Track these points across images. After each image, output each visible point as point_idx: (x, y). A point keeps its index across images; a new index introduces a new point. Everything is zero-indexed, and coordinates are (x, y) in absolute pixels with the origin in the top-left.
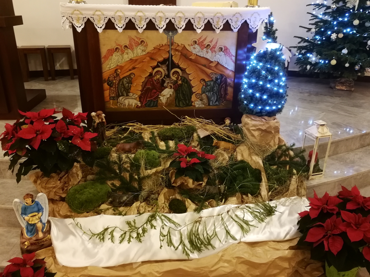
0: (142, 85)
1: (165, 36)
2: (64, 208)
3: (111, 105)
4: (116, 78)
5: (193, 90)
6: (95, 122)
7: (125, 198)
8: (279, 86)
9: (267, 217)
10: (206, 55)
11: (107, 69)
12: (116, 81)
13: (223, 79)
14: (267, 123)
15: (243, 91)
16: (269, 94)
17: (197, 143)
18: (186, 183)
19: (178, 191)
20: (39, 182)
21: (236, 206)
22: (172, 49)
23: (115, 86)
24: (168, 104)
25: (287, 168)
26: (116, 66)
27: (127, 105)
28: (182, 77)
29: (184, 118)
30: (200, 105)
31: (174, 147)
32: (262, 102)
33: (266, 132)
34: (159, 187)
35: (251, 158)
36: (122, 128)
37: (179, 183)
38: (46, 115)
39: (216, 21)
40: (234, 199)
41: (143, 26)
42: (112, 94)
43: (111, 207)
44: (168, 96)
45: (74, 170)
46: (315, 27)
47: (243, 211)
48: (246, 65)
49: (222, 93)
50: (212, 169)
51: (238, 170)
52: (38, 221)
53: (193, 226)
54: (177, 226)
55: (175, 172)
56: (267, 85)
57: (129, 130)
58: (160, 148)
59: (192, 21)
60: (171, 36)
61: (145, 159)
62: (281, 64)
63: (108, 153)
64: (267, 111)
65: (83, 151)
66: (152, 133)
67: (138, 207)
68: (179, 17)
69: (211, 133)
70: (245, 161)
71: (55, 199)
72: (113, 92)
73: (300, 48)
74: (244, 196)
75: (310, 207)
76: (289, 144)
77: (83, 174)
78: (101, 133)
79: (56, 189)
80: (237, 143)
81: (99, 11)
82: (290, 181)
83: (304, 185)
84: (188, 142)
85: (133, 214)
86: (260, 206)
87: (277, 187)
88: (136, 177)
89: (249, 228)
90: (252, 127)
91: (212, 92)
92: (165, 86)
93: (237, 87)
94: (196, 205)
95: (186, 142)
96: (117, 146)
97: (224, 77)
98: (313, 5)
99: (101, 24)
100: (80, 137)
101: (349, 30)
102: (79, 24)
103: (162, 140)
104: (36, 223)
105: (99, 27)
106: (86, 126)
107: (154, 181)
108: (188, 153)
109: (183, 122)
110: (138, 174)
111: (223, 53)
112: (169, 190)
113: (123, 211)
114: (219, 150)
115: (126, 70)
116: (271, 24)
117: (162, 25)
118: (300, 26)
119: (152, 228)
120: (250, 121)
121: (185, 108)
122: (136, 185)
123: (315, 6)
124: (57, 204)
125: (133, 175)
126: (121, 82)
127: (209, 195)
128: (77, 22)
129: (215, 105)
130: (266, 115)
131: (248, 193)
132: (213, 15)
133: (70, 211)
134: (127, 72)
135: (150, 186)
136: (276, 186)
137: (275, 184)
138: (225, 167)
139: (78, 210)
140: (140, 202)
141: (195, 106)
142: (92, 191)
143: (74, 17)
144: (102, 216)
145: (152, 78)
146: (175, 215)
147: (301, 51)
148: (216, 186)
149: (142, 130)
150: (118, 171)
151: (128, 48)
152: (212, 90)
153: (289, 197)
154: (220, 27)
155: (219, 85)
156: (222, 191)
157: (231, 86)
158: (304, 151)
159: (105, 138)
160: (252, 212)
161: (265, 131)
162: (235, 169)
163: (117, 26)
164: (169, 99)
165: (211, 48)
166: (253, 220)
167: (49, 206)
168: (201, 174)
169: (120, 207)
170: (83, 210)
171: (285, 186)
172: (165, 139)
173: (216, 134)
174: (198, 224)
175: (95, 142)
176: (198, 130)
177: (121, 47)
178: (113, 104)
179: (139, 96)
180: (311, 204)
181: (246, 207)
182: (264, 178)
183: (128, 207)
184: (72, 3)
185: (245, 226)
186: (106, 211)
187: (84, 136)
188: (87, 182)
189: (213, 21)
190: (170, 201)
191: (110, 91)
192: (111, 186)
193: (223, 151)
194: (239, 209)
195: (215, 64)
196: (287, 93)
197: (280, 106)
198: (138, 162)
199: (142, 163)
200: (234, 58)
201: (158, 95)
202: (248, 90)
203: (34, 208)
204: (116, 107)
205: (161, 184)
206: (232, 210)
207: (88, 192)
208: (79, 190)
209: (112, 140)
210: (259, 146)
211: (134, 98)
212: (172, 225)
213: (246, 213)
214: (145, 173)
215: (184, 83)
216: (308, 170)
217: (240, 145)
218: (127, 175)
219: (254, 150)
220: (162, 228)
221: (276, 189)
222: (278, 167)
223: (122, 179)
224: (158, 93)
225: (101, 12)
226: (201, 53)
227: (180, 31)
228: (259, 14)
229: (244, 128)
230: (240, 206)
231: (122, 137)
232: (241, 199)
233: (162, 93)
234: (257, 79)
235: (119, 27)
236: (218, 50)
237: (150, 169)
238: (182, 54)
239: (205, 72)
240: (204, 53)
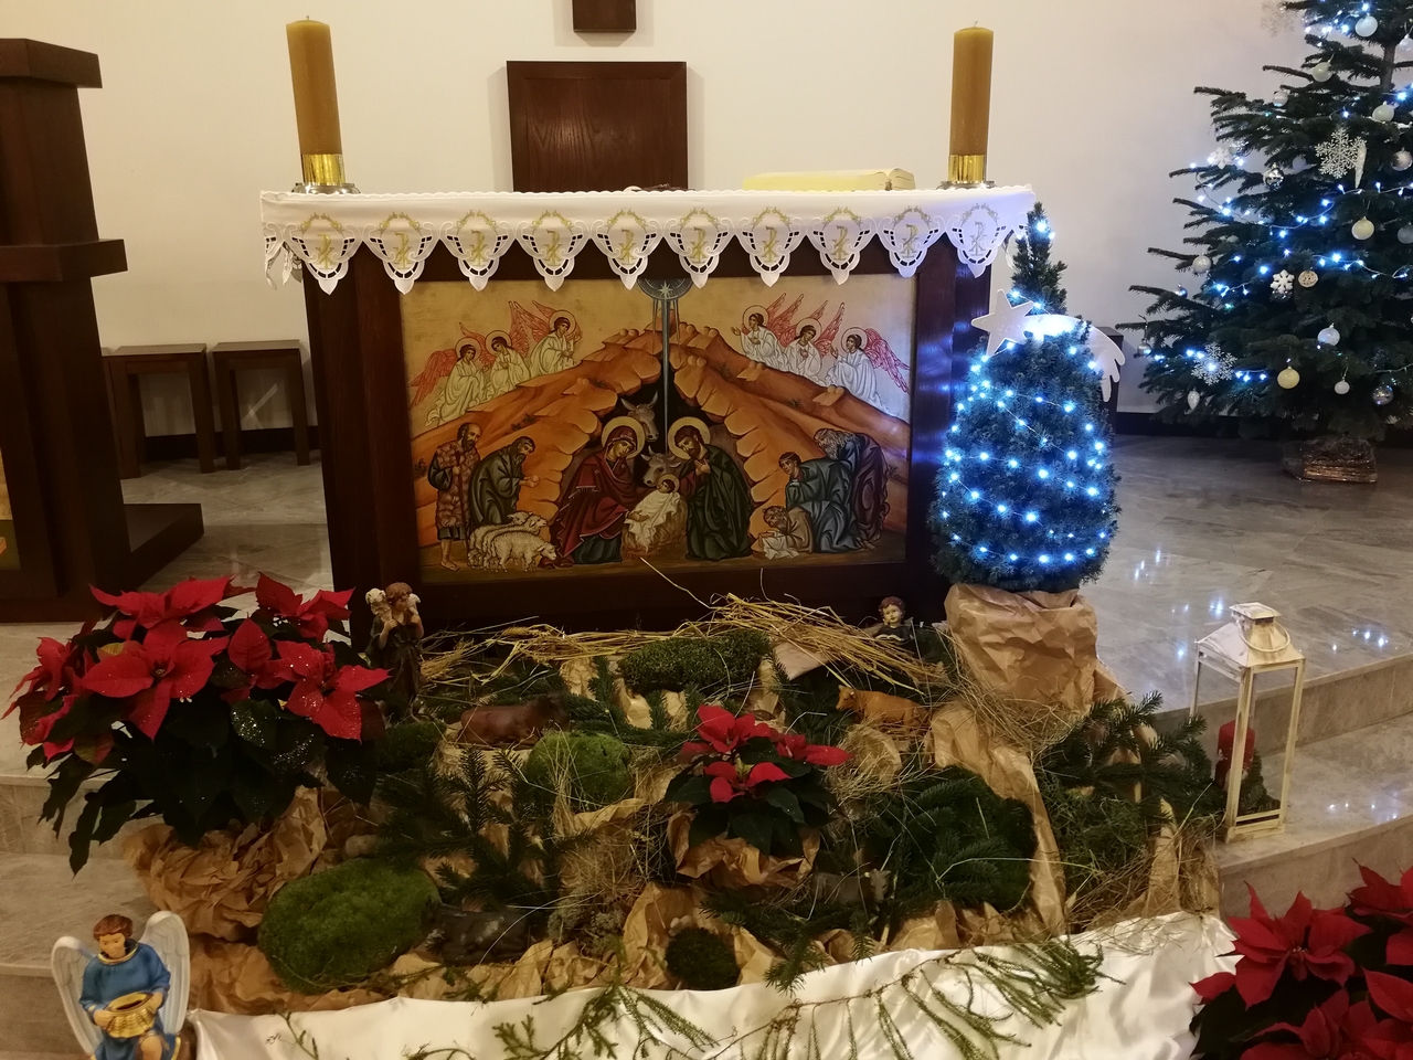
0: (560, 483)
1: (645, 300)
2: (250, 971)
3: (444, 560)
4: (462, 459)
5: (756, 494)
6: (380, 626)
7: (493, 927)
8: (1082, 472)
9: (1064, 1002)
10: (800, 366)
11: (429, 424)
12: (461, 470)
13: (868, 451)
14: (1047, 618)
15: (944, 494)
16: (1045, 505)
17: (775, 700)
18: (734, 866)
19: (703, 896)
20: (157, 865)
21: (937, 954)
22: (670, 346)
23: (460, 487)
24: (660, 550)
25: (1134, 795)
26: (463, 413)
27: (503, 557)
28: (711, 450)
29: (723, 603)
30: (782, 549)
31: (684, 719)
32: (1022, 538)
33: (1044, 653)
34: (627, 882)
35: (990, 756)
36: (484, 646)
37: (704, 866)
38: (196, 605)
39: (835, 241)
40: (928, 926)
41: (564, 266)
42: (449, 517)
43: (436, 964)
44: (661, 520)
45: (296, 814)
46: (1209, 249)
47: (965, 978)
48: (952, 399)
49: (866, 506)
50: (835, 804)
51: (941, 806)
52: (145, 1027)
53: (766, 1044)
54: (699, 1044)
55: (688, 818)
56: (1035, 471)
57: (512, 654)
58: (631, 721)
59: (745, 243)
60: (666, 298)
61: (571, 769)
62: (1086, 389)
63: (429, 746)
64: (1038, 567)
65: (330, 740)
66: (600, 663)
67: (545, 965)
68: (696, 229)
69: (828, 658)
70: (966, 770)
71: (217, 936)
72: (451, 511)
73: (1156, 330)
74: (968, 914)
75: (1239, 958)
76: (1135, 700)
77: (331, 832)
78: (402, 669)
79: (224, 892)
80: (933, 698)
81: (402, 216)
82: (1151, 847)
83: (1206, 865)
84: (738, 697)
85: (525, 996)
86: (1034, 956)
87: (1101, 873)
88: (538, 840)
89: (995, 1049)
90: (986, 633)
91: (826, 500)
92: (649, 482)
93: (923, 480)
94: (777, 952)
95: (732, 696)
96: (465, 716)
97: (872, 445)
98: (1194, 171)
99: (409, 262)
100: (320, 687)
101: (1336, 257)
102: (330, 267)
103: (636, 690)
104: (138, 1037)
105: (400, 275)
106: (348, 641)
107: (606, 855)
108: (740, 741)
109: (719, 616)
110: (546, 830)
111: (864, 357)
112: (668, 891)
113: (485, 981)
114: (864, 729)
115: (500, 427)
116: (1040, 246)
117: (633, 258)
118: (1150, 250)
119: (598, 1053)
120: (978, 610)
121: (726, 564)
122: (537, 874)
123: (1203, 176)
124: (225, 957)
125: (524, 831)
126: (483, 470)
127: (828, 913)
128: (322, 256)
129: (839, 551)
130: (1040, 587)
131: (981, 902)
132: (820, 218)
133: (273, 983)
134: (506, 434)
135: (590, 876)
136: (1096, 872)
137: (1091, 860)
138: (889, 797)
139: (307, 980)
140: (551, 942)
141: (761, 555)
142: (362, 900)
143: (309, 241)
144: (400, 1005)
145: (600, 456)
146: (691, 996)
147: (1159, 340)
148: (855, 874)
149: (559, 654)
150: (466, 819)
151: (506, 346)
152: (825, 492)
153: (1152, 914)
154: (850, 261)
155: (852, 475)
156: (879, 894)
157: (897, 479)
158: (1198, 724)
159: (417, 685)
160: (1003, 982)
161: (1039, 648)
162: (928, 805)
163: (468, 267)
164: (662, 531)
165: (816, 338)
166: (1010, 1016)
167: (193, 965)
168: (794, 827)
169: (473, 964)
170: (327, 980)
171: (1131, 868)
172: (650, 685)
173: (848, 662)
174: (784, 1033)
175: (378, 703)
176: (775, 646)
177: (483, 341)
178: (451, 558)
179: (550, 524)
180: (1240, 946)
181: (979, 958)
182: (1044, 836)
183: (504, 964)
184: (304, 192)
185: (976, 1040)
186: (415, 982)
187: (338, 681)
188: (346, 865)
189: (822, 239)
190: (670, 937)
191: (438, 508)
192: (438, 876)
193: (877, 732)
194: (948, 966)
195: (835, 398)
196: (1118, 501)
197: (1090, 552)
198: (542, 779)
199: (561, 784)
200: (905, 374)
201: (623, 518)
202: (963, 491)
203: (133, 972)
204: (463, 565)
205: (634, 869)
206: (920, 974)
207: (345, 904)
208: (312, 898)
209: (447, 696)
210: (1021, 708)
211: (530, 529)
212: (681, 1041)
213: (978, 983)
214: (571, 823)
215: (718, 472)
216: (1219, 803)
217: (943, 705)
218: (501, 834)
219: (998, 724)
220: (639, 1053)
221: (1094, 883)
222: (1100, 791)
223: (481, 850)
224: (620, 507)
225: (407, 218)
226: (780, 359)
227: (700, 280)
228: (991, 213)
229: (956, 639)
230: (952, 956)
231: (485, 681)
232: (957, 927)
233: (637, 509)
234: (999, 447)
235: (474, 272)
236: (844, 345)
237: (592, 809)
238: (710, 364)
239: (799, 428)
240: (790, 359)
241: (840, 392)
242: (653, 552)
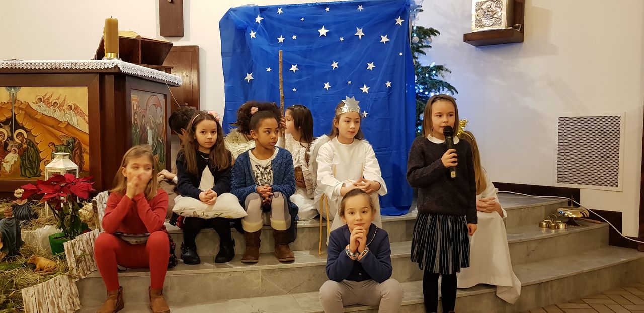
1: (7, 93)
10: (54, 115)
13: (77, 143)
22: (14, 107)
24: (13, 172)
28: (27, 140)
44: (12, 163)
49: (77, 161)
60: (13, 92)
97: (78, 141)
111: (73, 112)
141: (44, 176)
155: (72, 151)
164: (13, 167)
165: (58, 106)
200: (87, 118)
201: (1, 162)
215: (29, 147)
233: (5, 158)
236: (67, 108)
238: (26, 113)
239: (54, 134)
240: (50, 112)
241: (67, 123)
242: (10, 173)
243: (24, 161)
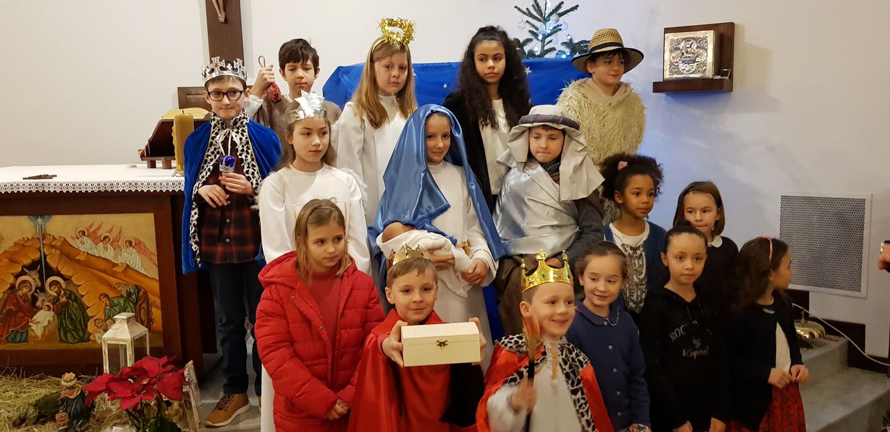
1: (31, 224)
10: (105, 254)
13: (141, 293)
22: (44, 245)
24: (47, 337)
28: (67, 292)
44: (46, 324)
49: (143, 319)
60: (40, 223)
111: (134, 250)
145: (15, 294)
155: (135, 304)
164: (47, 330)
165: (111, 241)
195: (123, 269)
200: (155, 258)
201: (28, 322)
224: (26, 317)
226: (95, 251)
233: (34, 318)
236: (124, 245)
238: (62, 253)
239: (107, 282)
240: (99, 251)
241: (125, 266)
242: (43, 339)
243: (64, 321)
